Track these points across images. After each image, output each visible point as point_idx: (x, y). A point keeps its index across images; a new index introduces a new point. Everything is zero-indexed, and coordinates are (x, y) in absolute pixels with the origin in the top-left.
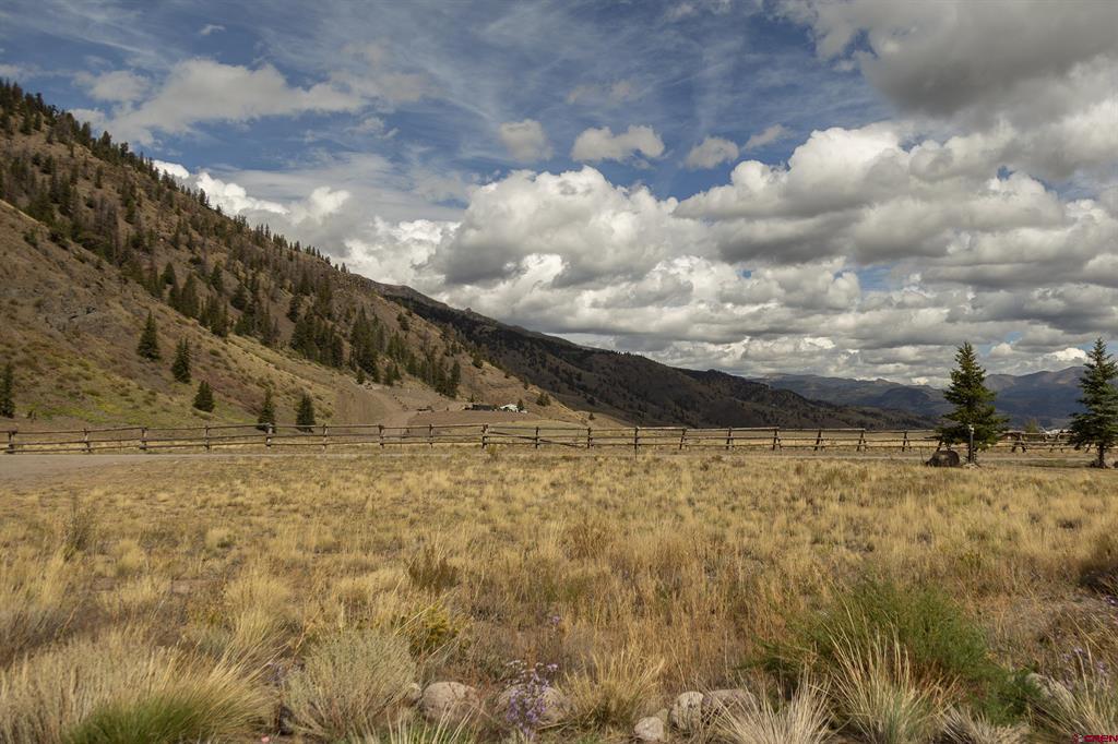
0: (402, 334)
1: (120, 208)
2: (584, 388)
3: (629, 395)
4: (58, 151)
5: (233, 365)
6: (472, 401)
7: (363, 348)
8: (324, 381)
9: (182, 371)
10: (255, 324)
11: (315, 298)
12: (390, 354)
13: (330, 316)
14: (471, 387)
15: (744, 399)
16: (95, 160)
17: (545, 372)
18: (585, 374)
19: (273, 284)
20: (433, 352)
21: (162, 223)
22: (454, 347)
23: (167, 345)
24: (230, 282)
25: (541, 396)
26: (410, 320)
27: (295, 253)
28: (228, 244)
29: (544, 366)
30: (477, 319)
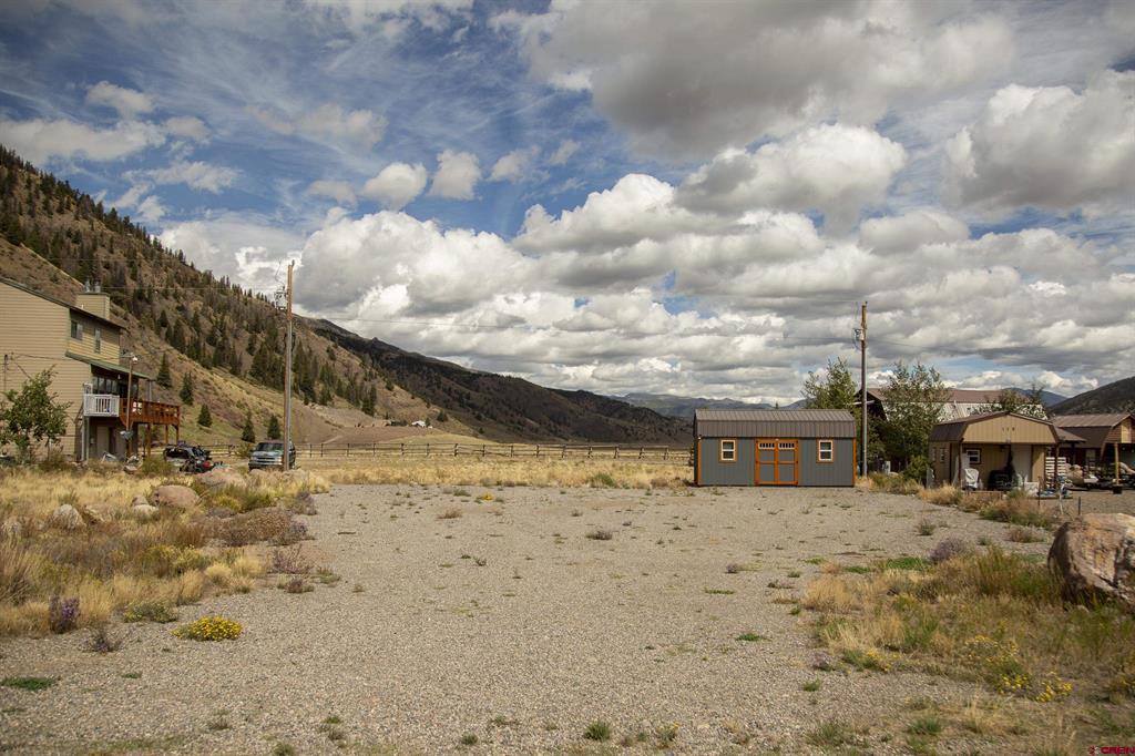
1: (127, 269)
2: (472, 406)
3: (511, 412)
4: (83, 225)
5: (220, 392)
6: (387, 418)
7: (303, 375)
9: (187, 396)
10: (223, 359)
12: (322, 379)
13: (277, 349)
14: (385, 406)
15: (610, 416)
16: (108, 231)
17: (440, 392)
18: (472, 393)
20: (355, 378)
21: (156, 279)
22: (371, 374)
23: (176, 377)
24: (206, 325)
25: (441, 414)
26: (336, 351)
27: (248, 299)
28: (201, 293)
29: (439, 387)
30: (382, 347)
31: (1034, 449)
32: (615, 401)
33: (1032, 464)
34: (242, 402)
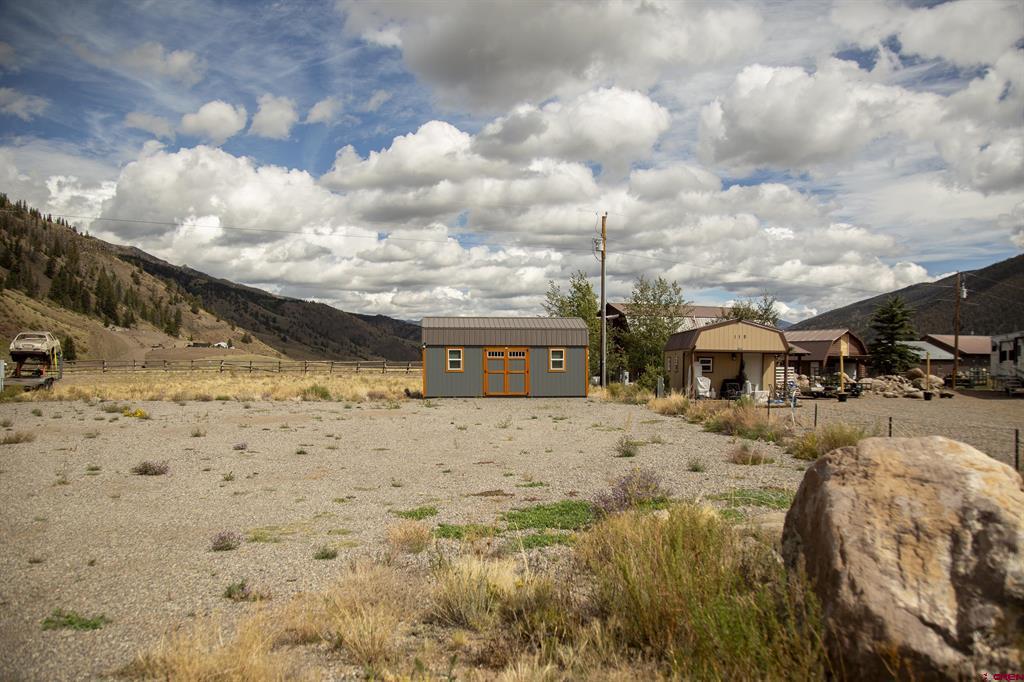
0: (135, 287)
2: (278, 329)
3: (315, 334)
5: (10, 314)
6: (191, 340)
7: (106, 299)
8: (78, 324)
10: (20, 280)
11: (65, 260)
12: (126, 303)
13: (78, 273)
14: (190, 329)
15: (406, 338)
17: (247, 316)
18: (279, 318)
19: (32, 248)
20: (160, 302)
22: (176, 298)
25: (245, 336)
27: (48, 223)
29: (246, 312)
30: (192, 274)
31: (765, 356)
32: (410, 325)
33: (763, 373)
34: (36, 324)
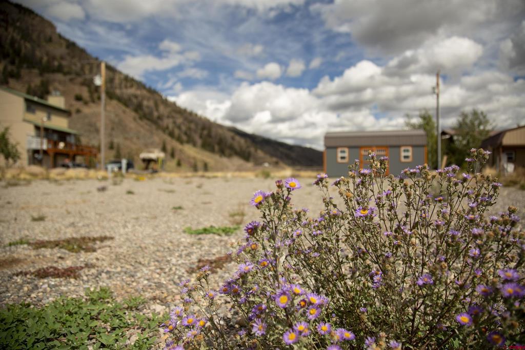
0: (233, 142)
1: (154, 107)
4: (138, 92)
9: (173, 155)
10: (191, 141)
11: (207, 132)
12: (228, 149)
14: (254, 157)
16: (148, 94)
19: (195, 128)
20: (242, 147)
22: (249, 145)
25: (277, 161)
26: (235, 137)
34: (194, 157)
